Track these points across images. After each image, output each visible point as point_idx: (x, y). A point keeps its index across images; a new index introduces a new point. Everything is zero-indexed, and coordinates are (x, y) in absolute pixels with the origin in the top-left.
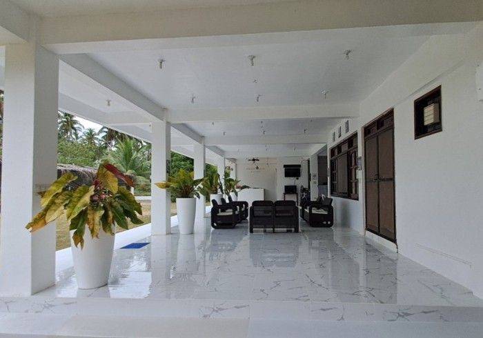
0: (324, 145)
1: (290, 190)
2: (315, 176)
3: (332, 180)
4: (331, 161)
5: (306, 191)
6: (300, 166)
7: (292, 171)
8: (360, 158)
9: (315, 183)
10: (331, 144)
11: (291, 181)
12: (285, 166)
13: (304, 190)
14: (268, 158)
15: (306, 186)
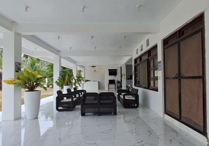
0: (131, 57)
1: (111, 82)
2: (124, 75)
3: (135, 77)
4: (135, 66)
5: (120, 83)
6: (116, 70)
7: (113, 72)
8: (160, 62)
9: (124, 78)
10: (135, 56)
11: (112, 78)
12: (109, 70)
13: (119, 82)
14: (100, 66)
15: (120, 80)
